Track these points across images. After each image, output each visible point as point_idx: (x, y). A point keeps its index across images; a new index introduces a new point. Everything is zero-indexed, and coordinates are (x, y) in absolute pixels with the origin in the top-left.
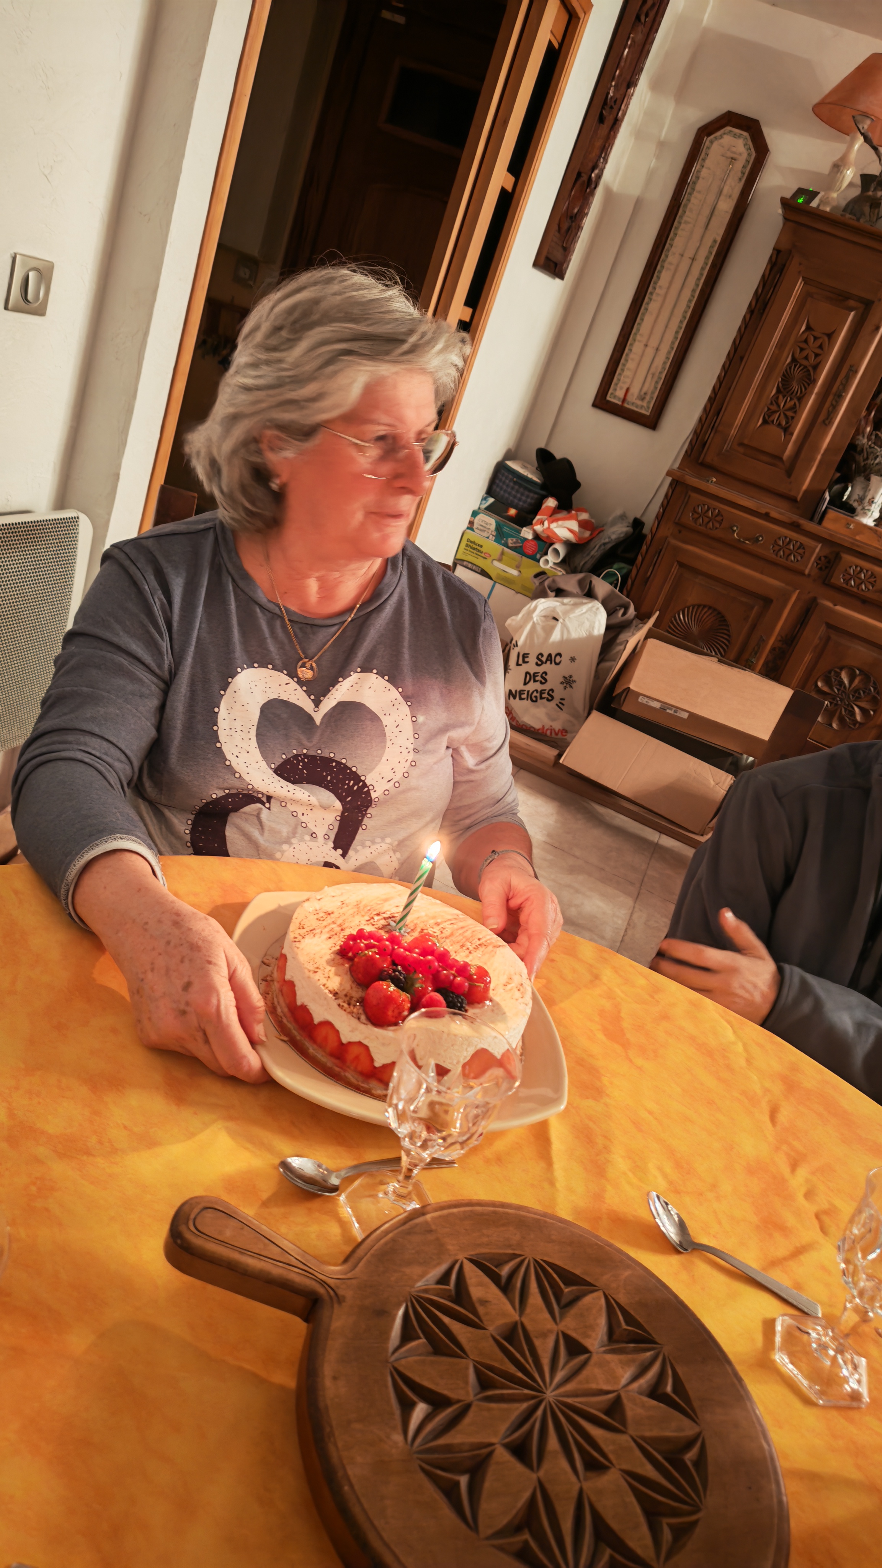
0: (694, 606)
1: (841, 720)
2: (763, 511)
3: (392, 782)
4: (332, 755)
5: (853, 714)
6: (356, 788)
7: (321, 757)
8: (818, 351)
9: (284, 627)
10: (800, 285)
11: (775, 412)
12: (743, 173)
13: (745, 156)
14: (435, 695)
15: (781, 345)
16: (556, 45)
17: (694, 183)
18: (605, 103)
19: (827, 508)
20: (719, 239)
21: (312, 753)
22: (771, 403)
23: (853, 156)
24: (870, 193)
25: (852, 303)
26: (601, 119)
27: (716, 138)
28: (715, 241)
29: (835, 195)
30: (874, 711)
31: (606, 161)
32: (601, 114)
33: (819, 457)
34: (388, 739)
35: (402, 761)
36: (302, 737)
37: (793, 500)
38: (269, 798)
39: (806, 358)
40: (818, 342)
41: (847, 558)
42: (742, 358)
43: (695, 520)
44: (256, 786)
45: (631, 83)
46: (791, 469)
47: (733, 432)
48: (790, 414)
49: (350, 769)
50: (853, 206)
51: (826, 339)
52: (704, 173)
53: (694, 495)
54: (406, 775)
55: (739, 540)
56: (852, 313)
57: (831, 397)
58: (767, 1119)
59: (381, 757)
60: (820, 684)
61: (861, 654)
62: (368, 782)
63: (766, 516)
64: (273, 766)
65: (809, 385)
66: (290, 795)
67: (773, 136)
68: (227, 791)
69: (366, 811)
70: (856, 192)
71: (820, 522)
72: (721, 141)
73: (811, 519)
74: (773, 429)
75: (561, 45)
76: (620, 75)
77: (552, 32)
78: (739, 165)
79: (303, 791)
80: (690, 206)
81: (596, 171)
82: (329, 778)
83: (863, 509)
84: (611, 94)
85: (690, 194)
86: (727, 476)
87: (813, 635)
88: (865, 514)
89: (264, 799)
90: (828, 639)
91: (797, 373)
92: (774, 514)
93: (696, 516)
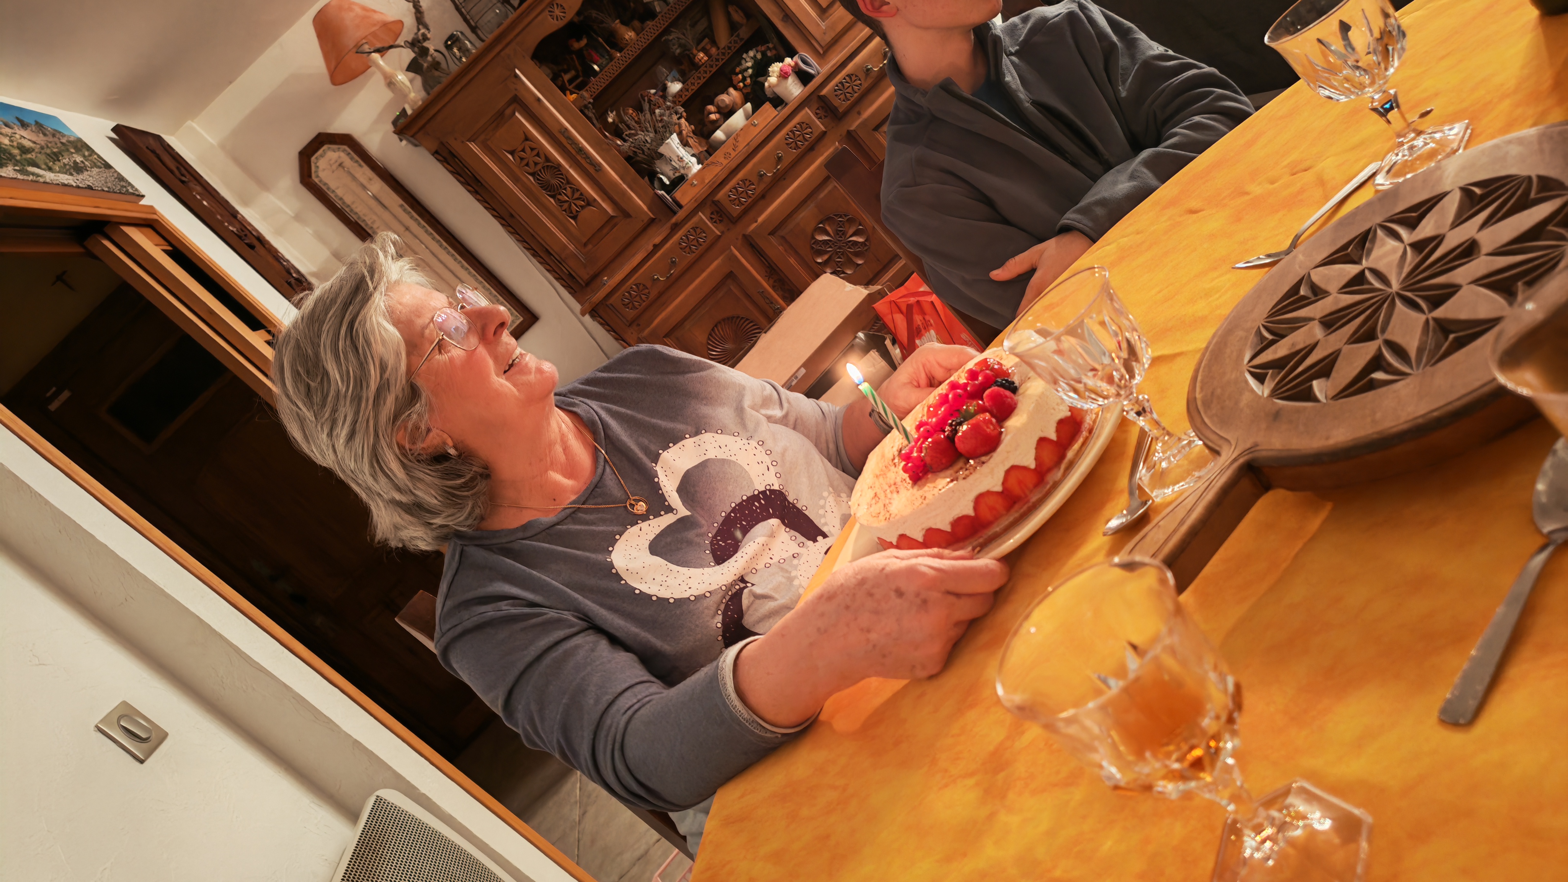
0: (709, 339)
1: (857, 255)
2: (651, 248)
3: (771, 467)
4: (723, 514)
5: (856, 243)
6: (763, 502)
7: (722, 525)
8: (535, 152)
9: (586, 511)
10: (473, 146)
11: (570, 206)
12: (357, 162)
13: (342, 154)
14: (705, 410)
15: (516, 180)
16: (169, 248)
17: (344, 203)
18: (240, 237)
19: (671, 197)
20: (401, 202)
21: (714, 532)
22: (561, 206)
23: (387, 69)
24: (425, 65)
25: (508, 112)
26: (252, 247)
27: (316, 172)
28: (401, 206)
29: (412, 95)
30: (860, 225)
31: (288, 261)
32: (247, 244)
33: (625, 186)
34: (729, 458)
35: (755, 452)
36: (695, 531)
37: (652, 221)
38: (742, 579)
39: (536, 164)
40: (528, 150)
41: (721, 195)
42: (512, 216)
43: (634, 308)
44: (725, 583)
45: (234, 214)
46: (624, 212)
47: (571, 247)
48: (577, 195)
49: (743, 501)
50: (427, 86)
51: (528, 142)
52: (340, 192)
53: (611, 301)
54: (769, 453)
55: (668, 278)
56: (517, 114)
57: (579, 158)
58: (1195, 216)
59: (743, 469)
60: (819, 260)
61: (807, 216)
62: (762, 489)
63: (657, 247)
64: (712, 564)
65: (560, 171)
66: (746, 557)
67: (338, 127)
68: (720, 612)
69: (789, 502)
70: (418, 80)
71: (680, 206)
72: (321, 168)
73: (675, 213)
74: (586, 213)
75: (170, 244)
76: (221, 216)
77: (156, 245)
78: (348, 162)
79: (747, 546)
80: (361, 214)
81: (292, 271)
82: (744, 523)
83: (684, 168)
84: (235, 230)
85: (352, 210)
86: (608, 267)
87: (774, 249)
88: (689, 168)
89: (742, 585)
90: (783, 237)
91: (547, 176)
92: (657, 240)
93: (630, 305)
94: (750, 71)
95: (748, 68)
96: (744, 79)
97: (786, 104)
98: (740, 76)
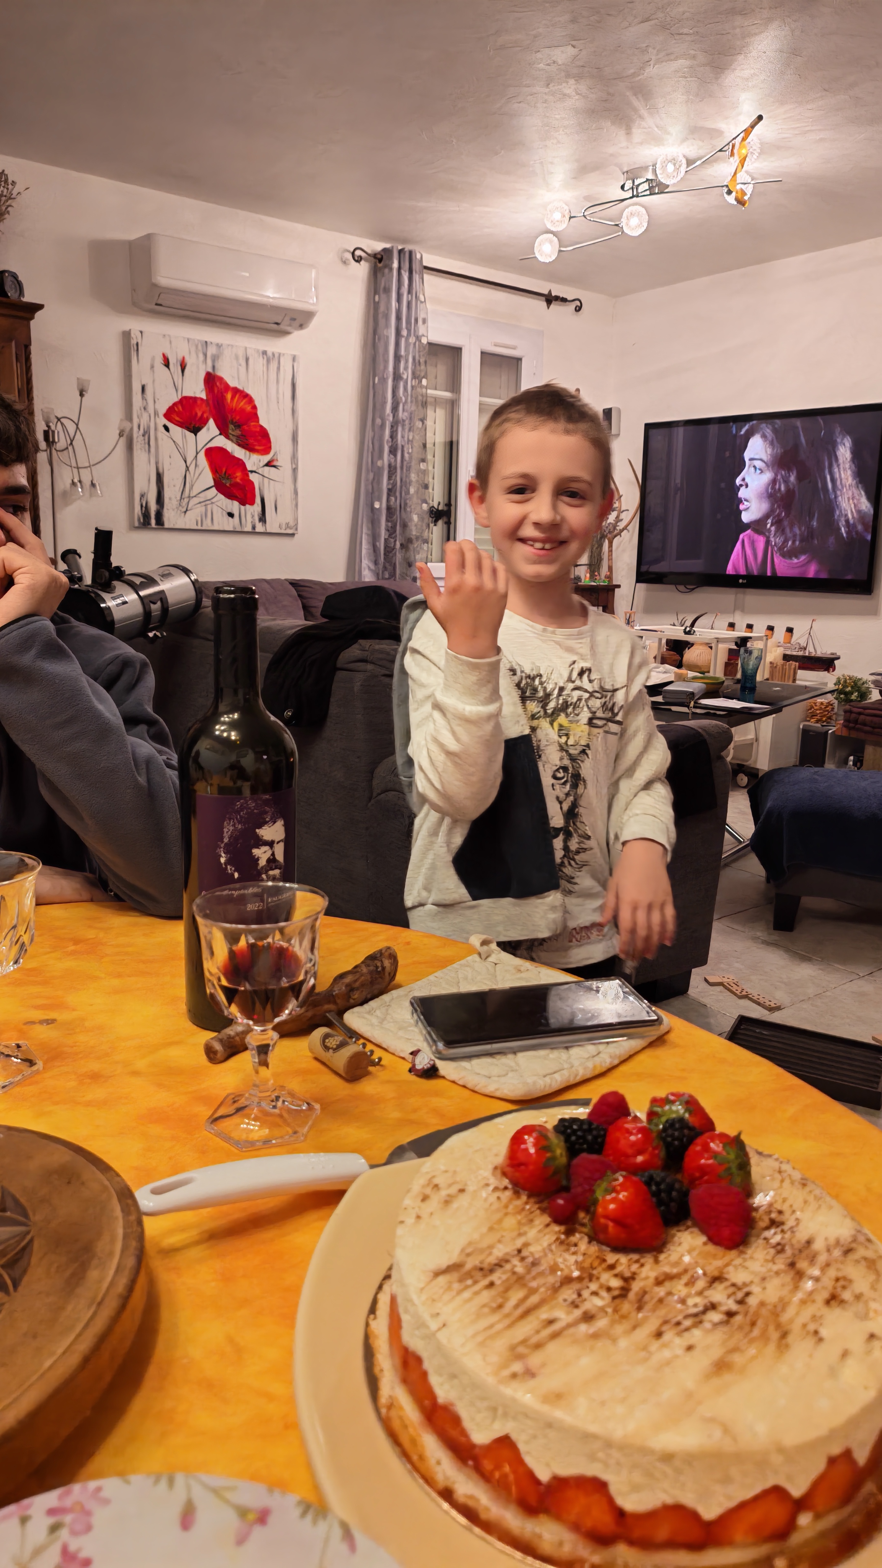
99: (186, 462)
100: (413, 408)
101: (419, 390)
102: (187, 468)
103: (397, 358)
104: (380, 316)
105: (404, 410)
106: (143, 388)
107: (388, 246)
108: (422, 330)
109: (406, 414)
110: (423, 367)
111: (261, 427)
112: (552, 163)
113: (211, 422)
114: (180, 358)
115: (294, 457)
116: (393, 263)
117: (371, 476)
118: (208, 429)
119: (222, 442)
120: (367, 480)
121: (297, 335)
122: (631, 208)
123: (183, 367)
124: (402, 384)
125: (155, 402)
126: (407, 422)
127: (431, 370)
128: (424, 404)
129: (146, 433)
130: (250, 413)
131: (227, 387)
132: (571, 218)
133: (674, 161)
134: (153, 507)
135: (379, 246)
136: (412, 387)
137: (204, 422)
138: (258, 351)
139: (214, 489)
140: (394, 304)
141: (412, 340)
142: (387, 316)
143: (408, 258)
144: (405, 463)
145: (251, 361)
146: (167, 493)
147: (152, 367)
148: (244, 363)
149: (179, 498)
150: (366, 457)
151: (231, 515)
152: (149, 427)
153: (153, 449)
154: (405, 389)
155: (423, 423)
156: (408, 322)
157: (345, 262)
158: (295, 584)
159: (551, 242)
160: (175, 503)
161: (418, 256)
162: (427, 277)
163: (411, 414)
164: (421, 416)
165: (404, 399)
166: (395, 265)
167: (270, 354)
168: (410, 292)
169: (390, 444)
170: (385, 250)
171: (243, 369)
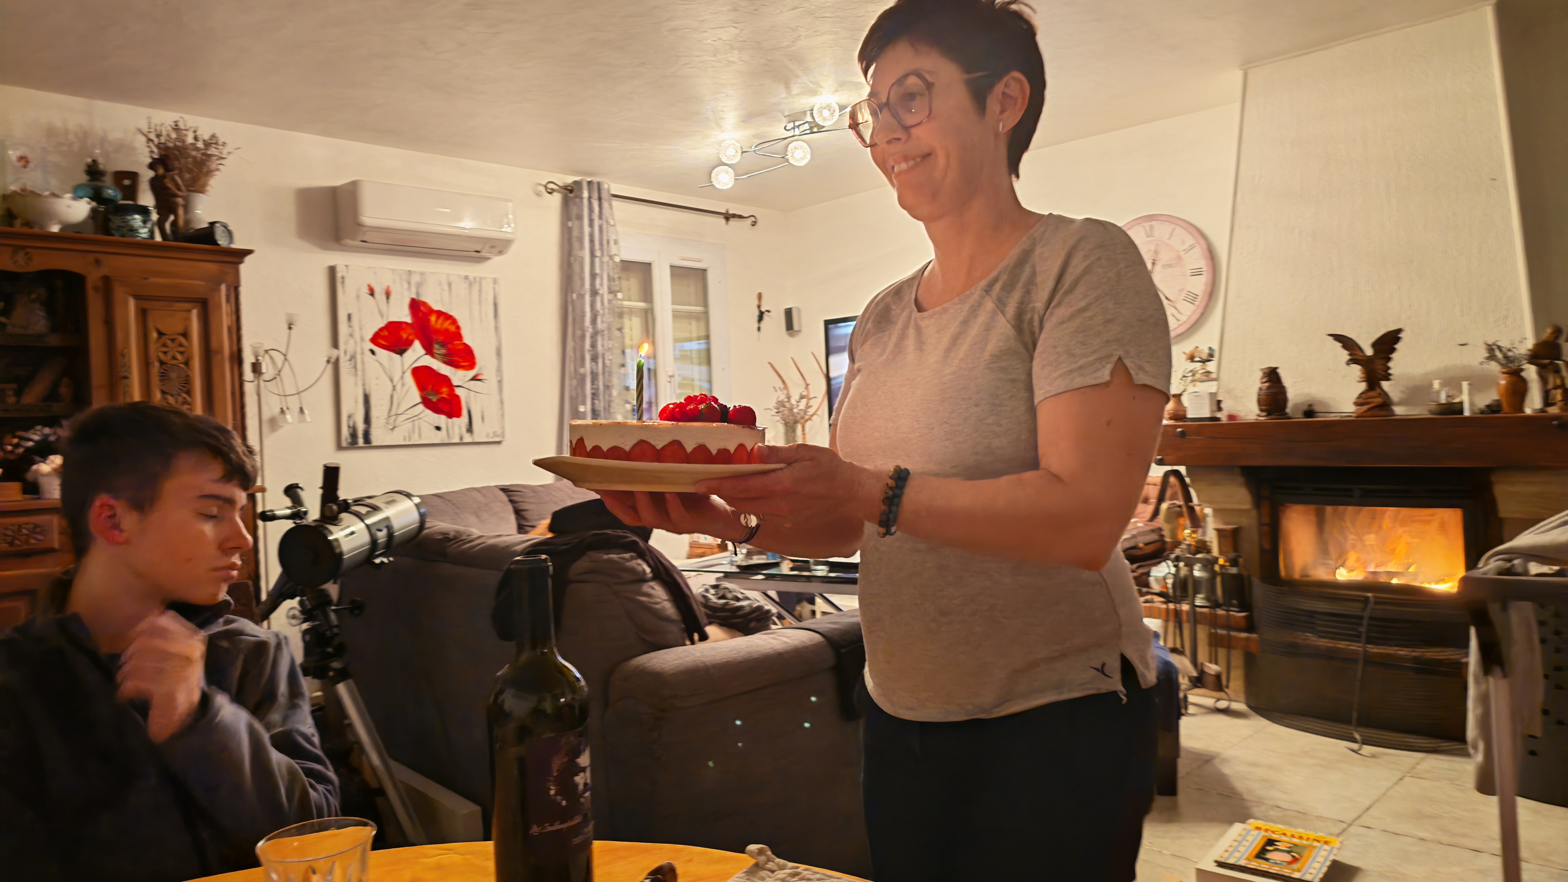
94: (30, 444)
95: (30, 440)
96: (17, 446)
97: (39, 498)
98: (16, 441)
99: (392, 381)
100: (611, 320)
101: (614, 302)
102: (394, 388)
103: (593, 276)
104: (574, 239)
105: (603, 322)
106: (349, 317)
107: (577, 178)
108: (614, 250)
109: (605, 325)
110: (617, 283)
111: (465, 345)
112: (722, 111)
113: (417, 344)
114: (385, 287)
115: (499, 370)
116: (582, 193)
117: (575, 382)
118: (414, 350)
119: (428, 361)
120: (571, 386)
121: (496, 261)
122: (794, 143)
123: (388, 294)
124: (598, 299)
125: (361, 329)
126: (606, 332)
127: (625, 284)
128: (621, 315)
129: (353, 358)
130: (454, 333)
131: (431, 311)
132: (743, 152)
133: (828, 107)
134: (361, 427)
135: (570, 179)
136: (610, 301)
137: (409, 343)
138: (459, 276)
139: (421, 407)
140: (587, 229)
141: (606, 259)
142: (581, 240)
143: (596, 188)
144: (606, 369)
145: (454, 286)
146: (375, 413)
147: (358, 297)
148: (446, 288)
149: (386, 416)
150: (570, 367)
151: (438, 428)
152: (355, 353)
153: (360, 373)
154: (602, 303)
155: (621, 332)
156: (601, 244)
157: (538, 194)
158: (505, 490)
159: (727, 172)
160: (382, 421)
161: (606, 186)
162: (616, 203)
163: (609, 324)
164: (618, 326)
165: (601, 312)
166: (586, 194)
167: (471, 278)
168: (600, 217)
169: (592, 353)
170: (575, 182)
171: (446, 293)
